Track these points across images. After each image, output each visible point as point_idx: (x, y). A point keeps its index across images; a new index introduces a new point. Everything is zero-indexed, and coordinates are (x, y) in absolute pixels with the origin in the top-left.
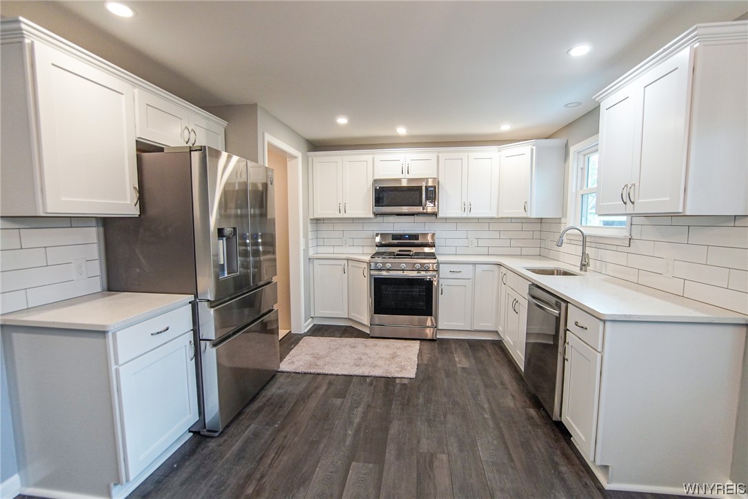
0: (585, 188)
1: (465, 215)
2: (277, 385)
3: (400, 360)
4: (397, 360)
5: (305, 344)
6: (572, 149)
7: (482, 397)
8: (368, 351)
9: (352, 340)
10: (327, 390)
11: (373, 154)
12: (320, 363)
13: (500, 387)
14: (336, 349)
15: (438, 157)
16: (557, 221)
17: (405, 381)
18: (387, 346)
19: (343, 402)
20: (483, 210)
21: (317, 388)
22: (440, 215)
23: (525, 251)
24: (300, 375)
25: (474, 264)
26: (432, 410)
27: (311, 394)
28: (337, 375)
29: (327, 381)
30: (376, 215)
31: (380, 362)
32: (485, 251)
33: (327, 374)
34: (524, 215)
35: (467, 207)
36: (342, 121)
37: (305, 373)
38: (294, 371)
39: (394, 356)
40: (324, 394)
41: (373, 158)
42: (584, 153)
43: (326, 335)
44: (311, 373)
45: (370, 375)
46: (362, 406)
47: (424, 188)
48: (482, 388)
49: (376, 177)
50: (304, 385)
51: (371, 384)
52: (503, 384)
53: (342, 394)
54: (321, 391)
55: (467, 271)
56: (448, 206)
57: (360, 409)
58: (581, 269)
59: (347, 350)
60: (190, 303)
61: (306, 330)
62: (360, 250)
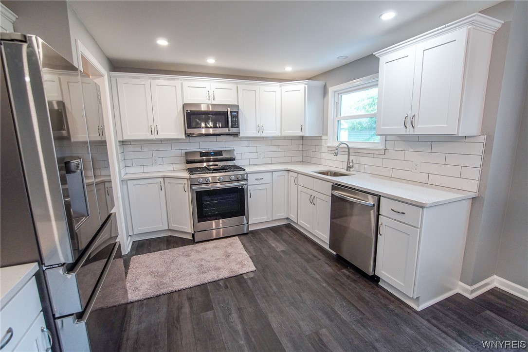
0: (339, 116)
1: (259, 135)
2: (134, 320)
3: (234, 257)
4: (232, 258)
5: (137, 265)
6: (331, 90)
7: (311, 271)
8: (202, 256)
9: (182, 249)
10: (191, 307)
11: (181, 80)
12: (166, 280)
13: (315, 259)
14: (172, 261)
15: (237, 87)
16: (319, 138)
17: (252, 275)
18: (216, 247)
19: (214, 312)
20: (272, 131)
21: (180, 308)
22: (241, 135)
23: (294, 159)
24: (153, 300)
25: (272, 172)
26: (288, 294)
27: (178, 317)
28: (191, 288)
29: (185, 298)
30: (188, 135)
31: (220, 264)
32: (269, 161)
33: (181, 290)
34: (301, 134)
35: (260, 129)
36: (162, 42)
37: (157, 296)
38: (144, 298)
39: (228, 256)
40: (192, 312)
41: (182, 84)
42: (338, 92)
43: (152, 250)
44: (163, 294)
45: (220, 278)
46: (233, 311)
47: (229, 113)
48: (306, 264)
49: (186, 102)
50: (165, 310)
51: (226, 287)
52: (315, 257)
53: (208, 306)
54: (186, 309)
55: (267, 177)
56: (247, 128)
57: (235, 316)
58: (347, 170)
59: (182, 260)
60: (33, 276)
61: (129, 250)
62: (170, 168)
